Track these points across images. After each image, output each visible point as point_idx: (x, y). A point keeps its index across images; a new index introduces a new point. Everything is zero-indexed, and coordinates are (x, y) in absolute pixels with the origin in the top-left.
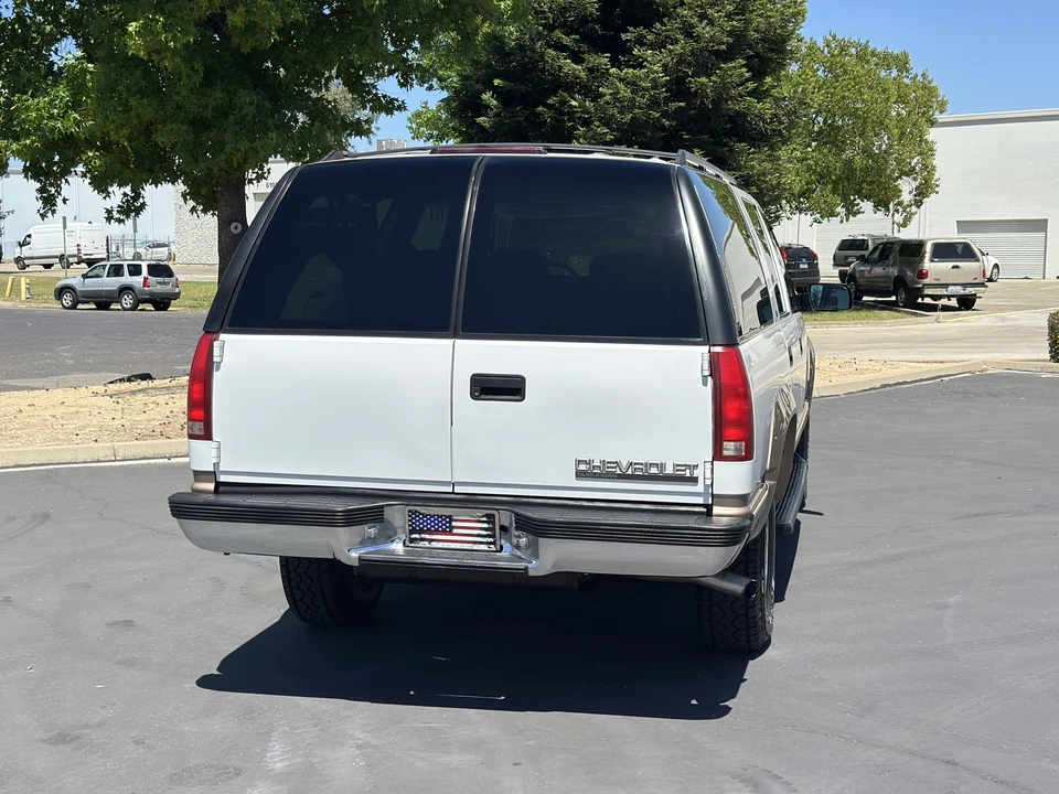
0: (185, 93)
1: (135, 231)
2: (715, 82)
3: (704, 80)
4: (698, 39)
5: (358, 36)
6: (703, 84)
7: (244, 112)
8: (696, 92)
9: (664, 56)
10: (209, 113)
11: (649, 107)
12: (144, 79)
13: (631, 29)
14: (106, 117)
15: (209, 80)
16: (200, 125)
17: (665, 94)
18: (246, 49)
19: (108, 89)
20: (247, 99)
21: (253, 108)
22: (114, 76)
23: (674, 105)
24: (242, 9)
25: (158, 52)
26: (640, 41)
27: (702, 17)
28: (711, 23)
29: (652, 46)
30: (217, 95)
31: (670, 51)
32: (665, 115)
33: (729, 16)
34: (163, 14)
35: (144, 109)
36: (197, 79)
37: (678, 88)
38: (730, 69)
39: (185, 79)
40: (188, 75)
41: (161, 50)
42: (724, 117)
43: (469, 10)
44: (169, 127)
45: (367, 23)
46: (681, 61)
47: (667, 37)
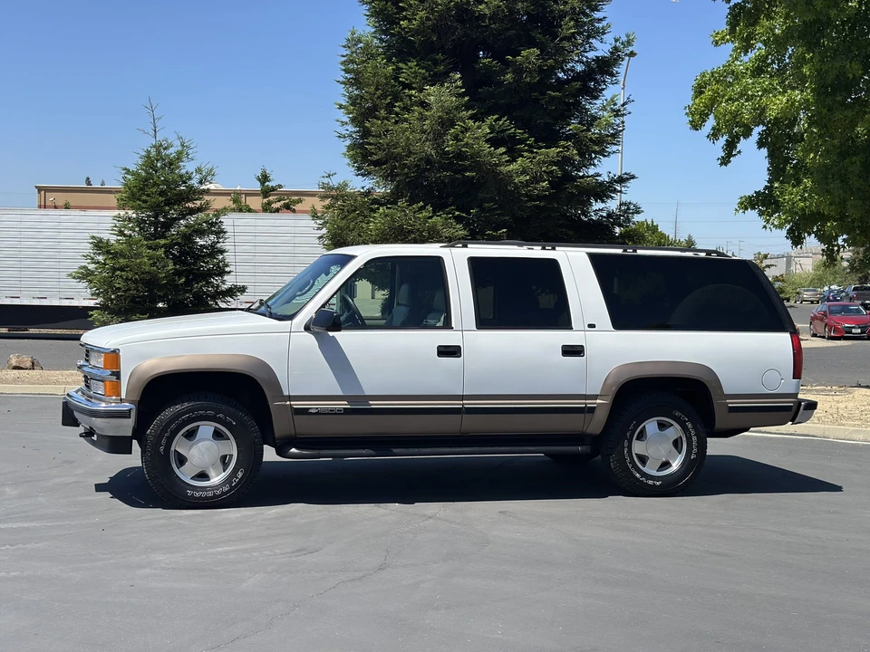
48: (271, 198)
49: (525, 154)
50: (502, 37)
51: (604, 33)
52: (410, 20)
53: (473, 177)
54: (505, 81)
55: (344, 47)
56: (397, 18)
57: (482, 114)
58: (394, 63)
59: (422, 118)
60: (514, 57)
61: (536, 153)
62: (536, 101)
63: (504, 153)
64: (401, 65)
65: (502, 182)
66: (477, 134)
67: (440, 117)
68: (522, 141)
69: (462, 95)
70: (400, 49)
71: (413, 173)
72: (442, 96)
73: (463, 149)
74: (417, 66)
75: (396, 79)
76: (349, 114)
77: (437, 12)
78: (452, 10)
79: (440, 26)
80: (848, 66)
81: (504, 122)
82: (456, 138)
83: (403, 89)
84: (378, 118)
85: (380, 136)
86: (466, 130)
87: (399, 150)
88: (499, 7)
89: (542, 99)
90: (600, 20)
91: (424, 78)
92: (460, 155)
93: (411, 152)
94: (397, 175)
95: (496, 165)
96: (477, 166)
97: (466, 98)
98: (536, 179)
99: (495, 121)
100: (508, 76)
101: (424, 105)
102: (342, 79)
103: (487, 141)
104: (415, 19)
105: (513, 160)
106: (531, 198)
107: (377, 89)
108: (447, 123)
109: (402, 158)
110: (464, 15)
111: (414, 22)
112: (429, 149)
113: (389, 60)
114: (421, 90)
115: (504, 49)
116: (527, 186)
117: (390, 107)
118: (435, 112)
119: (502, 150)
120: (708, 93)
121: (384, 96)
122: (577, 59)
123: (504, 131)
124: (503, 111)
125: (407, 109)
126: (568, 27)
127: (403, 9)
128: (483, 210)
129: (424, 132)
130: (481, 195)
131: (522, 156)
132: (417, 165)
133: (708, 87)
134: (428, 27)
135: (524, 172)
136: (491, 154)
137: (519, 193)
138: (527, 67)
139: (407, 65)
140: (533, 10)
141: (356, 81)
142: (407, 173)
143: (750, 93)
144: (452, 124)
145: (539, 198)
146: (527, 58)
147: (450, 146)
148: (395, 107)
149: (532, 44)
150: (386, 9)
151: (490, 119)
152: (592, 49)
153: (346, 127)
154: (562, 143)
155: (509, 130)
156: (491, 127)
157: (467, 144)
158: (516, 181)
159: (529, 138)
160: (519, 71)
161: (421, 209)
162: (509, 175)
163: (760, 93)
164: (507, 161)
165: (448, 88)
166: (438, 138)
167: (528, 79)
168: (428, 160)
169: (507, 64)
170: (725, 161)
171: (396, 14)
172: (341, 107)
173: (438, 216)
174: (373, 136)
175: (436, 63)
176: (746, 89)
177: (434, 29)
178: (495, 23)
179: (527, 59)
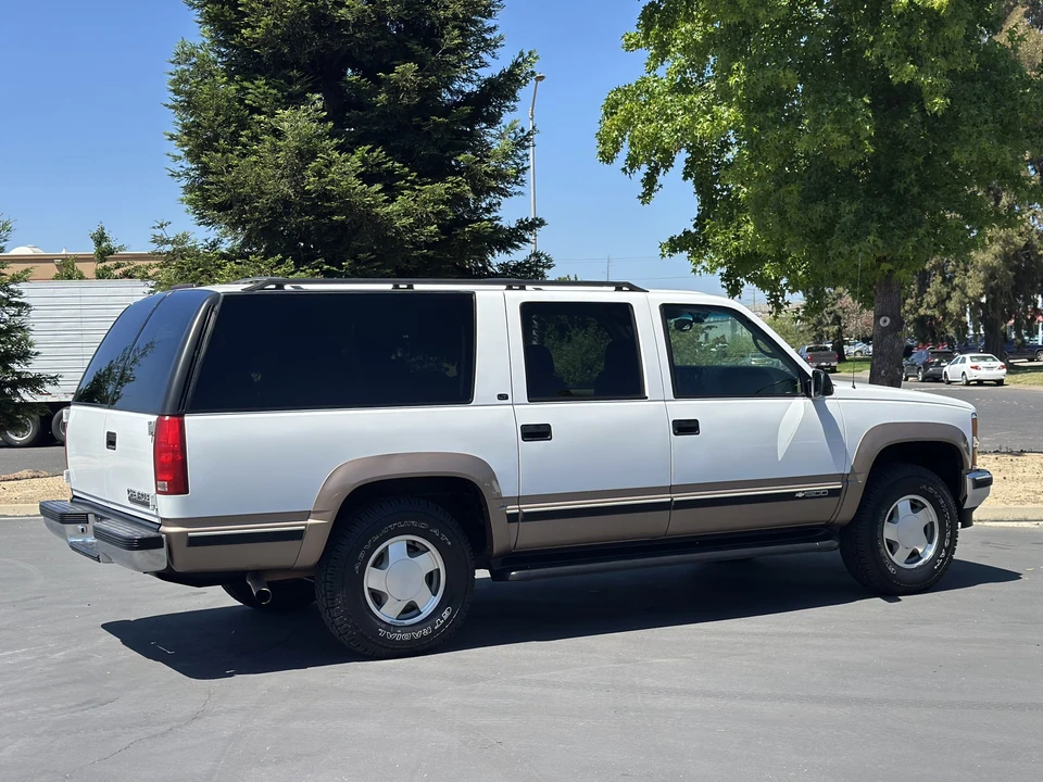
48: (108, 264)
49: (406, 192)
50: (371, 48)
51: (496, 46)
52: (253, 28)
53: (343, 221)
54: (378, 103)
55: (173, 62)
56: (236, 25)
57: (351, 144)
58: (237, 82)
59: (275, 150)
60: (387, 73)
61: (419, 190)
62: (418, 127)
63: (380, 191)
64: (246, 84)
65: (380, 226)
66: (345, 169)
67: (297, 148)
68: (402, 177)
69: (323, 121)
70: (245, 64)
71: (267, 217)
72: (299, 121)
73: (328, 188)
74: (266, 84)
75: (241, 101)
76: (183, 146)
77: (285, 17)
78: (306, 15)
79: (293, 35)
80: (781, 75)
81: (380, 154)
82: (319, 174)
83: (250, 114)
84: (217, 151)
85: (223, 174)
86: (331, 163)
87: (247, 189)
88: (366, 11)
89: (425, 126)
90: (491, 30)
91: (278, 100)
92: (326, 196)
93: (262, 193)
94: (247, 221)
95: (370, 205)
96: (348, 208)
97: (330, 124)
98: (421, 222)
99: (368, 152)
100: (383, 97)
101: (277, 134)
102: (170, 103)
103: (357, 177)
104: (260, 27)
105: (392, 200)
106: (418, 247)
107: (217, 115)
108: (306, 154)
109: (252, 200)
110: (322, 21)
111: (258, 30)
112: (286, 188)
113: (231, 79)
114: (273, 115)
115: (375, 64)
116: (412, 231)
117: (235, 136)
118: (291, 141)
119: (378, 187)
120: (621, 113)
121: (227, 123)
122: (465, 76)
123: (379, 165)
124: (377, 140)
125: (255, 138)
126: (452, 38)
127: (244, 14)
128: (358, 262)
129: (278, 166)
130: (355, 244)
131: (402, 194)
132: (271, 208)
133: (620, 107)
134: (277, 36)
135: (407, 214)
136: (364, 193)
137: (402, 239)
138: (404, 86)
139: (253, 83)
140: (406, 15)
141: (190, 105)
142: (258, 220)
143: (669, 111)
144: (314, 156)
145: (428, 245)
146: (403, 74)
147: (311, 183)
148: (241, 136)
149: (408, 57)
150: (223, 15)
151: (362, 150)
152: (484, 65)
153: (180, 163)
154: (450, 178)
155: (385, 163)
156: (364, 160)
157: (333, 180)
158: (397, 225)
159: (410, 172)
160: (395, 90)
161: (280, 262)
162: (389, 218)
163: (681, 112)
164: (385, 201)
165: (305, 111)
166: (296, 175)
167: (406, 101)
168: (286, 202)
169: (379, 82)
170: (646, 197)
171: (236, 20)
172: (172, 137)
173: (302, 271)
174: (213, 173)
175: (290, 81)
176: (663, 108)
177: (285, 39)
178: (360, 32)
179: (402, 76)
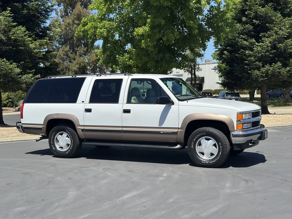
0: (154, 55)
1: (144, 86)
2: (284, 45)
3: (281, 45)
4: (279, 35)
5: (193, 40)
6: (280, 46)
7: (167, 58)
8: (279, 48)
9: (270, 39)
10: (159, 59)
11: (266, 52)
12: (145, 52)
13: (262, 33)
14: (137, 61)
15: (159, 51)
16: (157, 62)
17: (270, 49)
18: (167, 45)
19: (138, 55)
20: (168, 56)
21: (169, 57)
22: (139, 52)
23: (273, 51)
24: (166, 37)
25: (148, 47)
26: (264, 36)
27: (280, 29)
28: (282, 30)
29: (267, 37)
30: (161, 55)
31: (272, 38)
32: (270, 54)
33: (287, 29)
34: (149, 39)
35: (145, 59)
36: (156, 52)
37: (274, 47)
38: (288, 42)
39: (154, 52)
40: (155, 51)
41: (149, 46)
42: (287, 53)
43: (220, 32)
44: (150, 63)
45: (195, 37)
46: (274, 40)
47: (271, 35)
49: (33, 41)
54: (24, 13)
60: (28, 4)
65: (29, 52)
92: (16, 40)
100: (26, 11)
112: (2, 37)
120: (90, 25)
130: (24, 57)
138: (32, 9)
146: (33, 5)
147: (14, 36)
154: (46, 38)
159: (33, 35)
160: (29, 9)
161: (4, 61)
167: (32, 13)
169: (24, 6)
